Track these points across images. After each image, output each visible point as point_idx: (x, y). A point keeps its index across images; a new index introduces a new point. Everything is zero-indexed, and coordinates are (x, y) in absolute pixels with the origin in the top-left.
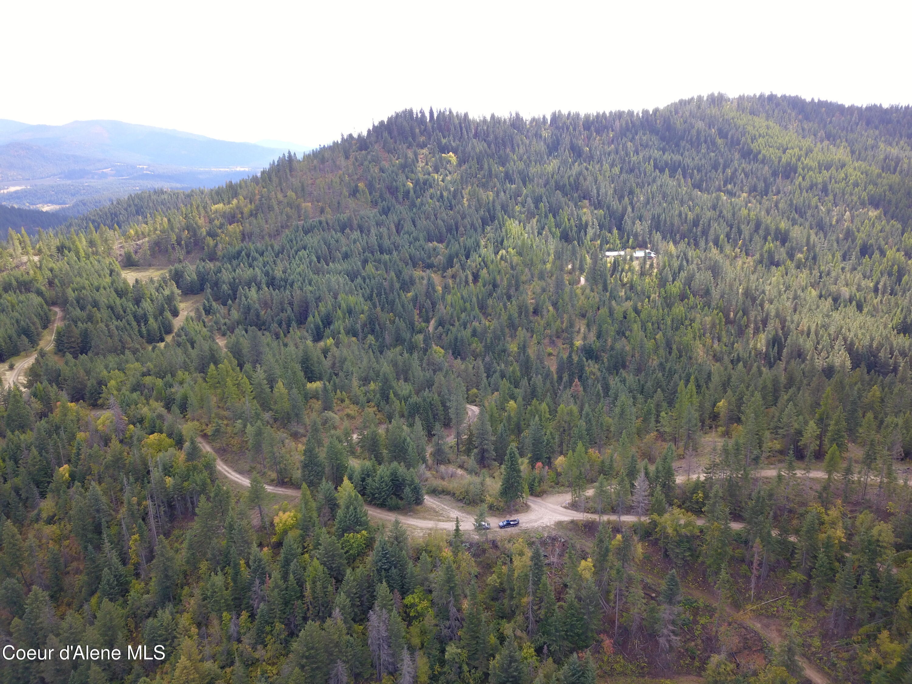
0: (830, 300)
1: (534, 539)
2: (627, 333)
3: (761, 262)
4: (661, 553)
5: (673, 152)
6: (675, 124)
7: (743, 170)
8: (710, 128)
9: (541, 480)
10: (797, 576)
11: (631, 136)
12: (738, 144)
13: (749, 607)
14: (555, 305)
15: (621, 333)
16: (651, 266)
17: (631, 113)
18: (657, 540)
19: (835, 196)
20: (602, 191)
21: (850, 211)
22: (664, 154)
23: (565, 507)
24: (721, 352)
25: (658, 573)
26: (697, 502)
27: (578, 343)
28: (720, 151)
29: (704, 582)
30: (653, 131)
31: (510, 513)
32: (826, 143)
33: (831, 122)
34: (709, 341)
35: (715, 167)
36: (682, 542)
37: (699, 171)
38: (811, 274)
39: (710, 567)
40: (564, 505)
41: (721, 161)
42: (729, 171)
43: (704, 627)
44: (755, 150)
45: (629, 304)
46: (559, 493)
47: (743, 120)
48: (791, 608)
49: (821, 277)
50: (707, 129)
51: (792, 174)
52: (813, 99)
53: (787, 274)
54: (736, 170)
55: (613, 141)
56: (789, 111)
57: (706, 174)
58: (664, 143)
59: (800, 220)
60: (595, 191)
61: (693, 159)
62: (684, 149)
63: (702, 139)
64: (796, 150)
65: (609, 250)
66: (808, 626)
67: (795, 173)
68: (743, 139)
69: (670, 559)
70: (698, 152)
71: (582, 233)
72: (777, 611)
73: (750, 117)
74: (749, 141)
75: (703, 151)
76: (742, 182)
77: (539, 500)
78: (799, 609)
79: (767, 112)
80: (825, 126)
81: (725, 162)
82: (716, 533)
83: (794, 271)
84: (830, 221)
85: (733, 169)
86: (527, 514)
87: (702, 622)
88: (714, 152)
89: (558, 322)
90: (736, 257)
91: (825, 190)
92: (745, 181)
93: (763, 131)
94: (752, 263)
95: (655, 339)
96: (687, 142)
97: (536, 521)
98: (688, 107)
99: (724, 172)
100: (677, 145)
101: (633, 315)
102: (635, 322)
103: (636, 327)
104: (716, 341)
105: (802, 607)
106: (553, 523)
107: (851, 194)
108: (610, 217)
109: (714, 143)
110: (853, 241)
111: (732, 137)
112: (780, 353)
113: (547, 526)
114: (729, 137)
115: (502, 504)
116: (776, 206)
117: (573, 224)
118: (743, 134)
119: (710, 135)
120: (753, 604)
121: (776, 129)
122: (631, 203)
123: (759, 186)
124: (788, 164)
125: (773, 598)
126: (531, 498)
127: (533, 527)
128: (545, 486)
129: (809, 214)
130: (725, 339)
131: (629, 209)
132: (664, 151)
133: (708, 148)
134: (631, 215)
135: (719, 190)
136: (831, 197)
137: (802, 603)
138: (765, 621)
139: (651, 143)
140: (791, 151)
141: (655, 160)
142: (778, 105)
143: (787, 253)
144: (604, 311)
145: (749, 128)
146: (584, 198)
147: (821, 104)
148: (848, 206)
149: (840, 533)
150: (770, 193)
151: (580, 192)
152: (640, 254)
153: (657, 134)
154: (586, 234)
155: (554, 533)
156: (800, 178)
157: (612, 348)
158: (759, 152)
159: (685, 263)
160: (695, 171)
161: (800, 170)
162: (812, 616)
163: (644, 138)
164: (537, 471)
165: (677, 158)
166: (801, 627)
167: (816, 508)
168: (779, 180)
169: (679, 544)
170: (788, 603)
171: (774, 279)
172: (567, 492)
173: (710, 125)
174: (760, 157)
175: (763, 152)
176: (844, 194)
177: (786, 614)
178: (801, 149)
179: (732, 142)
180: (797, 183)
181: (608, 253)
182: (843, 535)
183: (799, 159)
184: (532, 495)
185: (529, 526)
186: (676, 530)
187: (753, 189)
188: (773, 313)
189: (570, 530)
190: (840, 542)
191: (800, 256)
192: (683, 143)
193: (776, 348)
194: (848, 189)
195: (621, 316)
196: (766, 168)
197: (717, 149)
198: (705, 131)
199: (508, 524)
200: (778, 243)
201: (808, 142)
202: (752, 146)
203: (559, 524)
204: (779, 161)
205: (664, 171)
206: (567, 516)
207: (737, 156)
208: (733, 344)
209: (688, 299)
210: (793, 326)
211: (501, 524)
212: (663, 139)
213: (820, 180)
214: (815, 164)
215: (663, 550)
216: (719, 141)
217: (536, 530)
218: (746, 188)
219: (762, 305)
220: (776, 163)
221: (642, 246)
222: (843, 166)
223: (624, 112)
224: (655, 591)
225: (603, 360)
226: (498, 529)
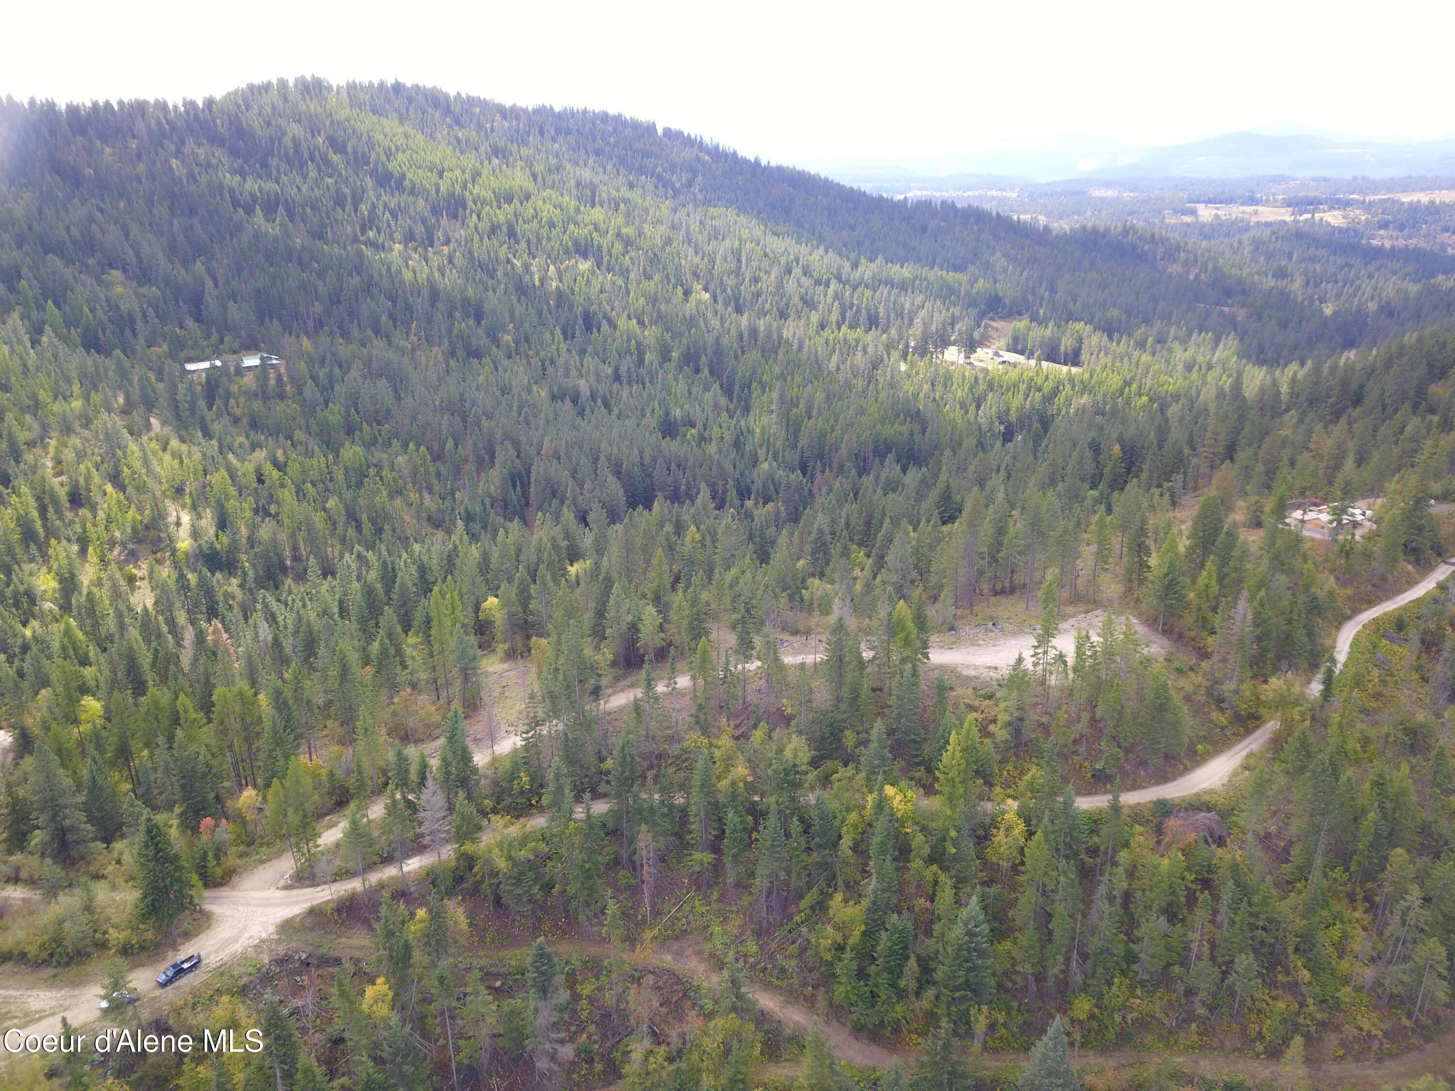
0: (568, 400)
1: (245, 980)
2: (273, 509)
3: (453, 354)
4: (489, 904)
5: (259, 176)
6: (250, 126)
7: (386, 206)
8: (313, 135)
9: (219, 851)
10: (701, 858)
11: (172, 148)
12: (368, 163)
13: (648, 935)
14: (115, 479)
15: (262, 511)
16: (279, 379)
17: (162, 106)
18: (477, 884)
19: (528, 242)
20: (145, 250)
21: (554, 264)
22: (244, 179)
23: (287, 888)
24: (439, 510)
25: (493, 940)
26: (522, 793)
27: (184, 543)
28: (340, 175)
29: (569, 923)
30: (214, 139)
31: (175, 947)
32: (495, 161)
33: (492, 131)
34: (414, 496)
35: (340, 201)
36: (522, 873)
37: (314, 208)
38: (530, 364)
39: (575, 897)
40: (282, 883)
41: (347, 191)
42: (364, 208)
43: (591, 1000)
44: (395, 173)
45: (260, 455)
46: (262, 862)
47: (365, 123)
48: (704, 909)
49: (544, 369)
50: (309, 137)
51: (461, 211)
52: (459, 94)
53: (496, 369)
54: (374, 207)
55: (139, 156)
56: (430, 111)
57: (327, 213)
58: (240, 161)
59: (490, 282)
60: (131, 253)
61: (299, 189)
62: (278, 171)
63: (306, 154)
64: (458, 172)
65: (191, 360)
66: (733, 928)
67: (465, 209)
68: (373, 155)
69: (507, 908)
70: (305, 177)
71: (128, 333)
72: (688, 923)
73: (375, 118)
74: (383, 158)
75: (311, 174)
76: (389, 225)
77: (224, 892)
78: (715, 906)
79: (397, 111)
80: (487, 137)
81: (354, 193)
82: (577, 840)
83: (505, 362)
84: (532, 280)
85: (369, 204)
86: (211, 932)
87: (586, 992)
88: (330, 176)
89: (132, 513)
90: (414, 350)
91: (512, 233)
92: (392, 223)
93: (400, 141)
94: (440, 357)
95: (324, 509)
96: (281, 159)
97: (235, 940)
98: (266, 98)
99: (356, 210)
100: (265, 165)
101: (276, 474)
102: (282, 486)
103: (287, 495)
104: (426, 495)
105: (718, 901)
106: (272, 929)
107: (549, 239)
108: (177, 300)
109: (327, 162)
110: (571, 308)
111: (355, 152)
112: (525, 494)
113: (262, 941)
114: (349, 150)
115: (150, 935)
116: (450, 262)
117: (105, 318)
118: (371, 146)
119: (317, 147)
120: (652, 926)
121: (419, 139)
122: (209, 271)
123: (417, 232)
124: (451, 195)
125: (675, 905)
126: (206, 893)
127: (234, 955)
128: (231, 860)
129: (500, 273)
130: (437, 488)
131: (209, 283)
132: (243, 175)
133: (320, 170)
134: (215, 293)
135: (356, 240)
136: (524, 245)
137: (715, 896)
138: (676, 946)
139: (214, 161)
140: (450, 174)
141: (231, 191)
142: (410, 100)
143: (488, 335)
144: (219, 477)
145: (379, 137)
146: (111, 266)
147: (472, 101)
148: (549, 256)
149: (741, 770)
150: (437, 243)
151: (99, 255)
152: (252, 361)
153: (222, 143)
154: (135, 335)
155: (281, 950)
156: (475, 217)
157: (252, 542)
158: (404, 177)
159: (336, 369)
160: (308, 210)
161: (470, 204)
162: (734, 908)
163: (200, 151)
164: (205, 838)
165: (270, 186)
166: (725, 932)
167: (694, 738)
168: (444, 221)
169: (518, 881)
170: (697, 903)
171: (481, 379)
172: (278, 855)
173: (313, 131)
174: (406, 183)
175: (409, 175)
176: (539, 240)
177: (701, 922)
178: (464, 172)
179: (356, 159)
180: (471, 225)
181: (190, 367)
182: (746, 772)
183: (465, 187)
184: (206, 886)
185: (224, 955)
186: (510, 858)
187: (409, 238)
188: (499, 434)
189: (312, 929)
190: (746, 783)
191: (507, 338)
192: (274, 162)
193: (518, 488)
194: (544, 232)
195: (253, 478)
196: (421, 202)
197: (335, 170)
198: (306, 140)
199: (179, 972)
200: (471, 321)
201: (470, 160)
202: (390, 166)
203: (287, 927)
204: (438, 191)
205: (253, 211)
206: (297, 903)
207: (369, 182)
208: (453, 494)
209: (361, 431)
210: (533, 451)
211: (162, 978)
212: (235, 153)
213: (502, 219)
214: (488, 195)
215: (491, 898)
216: (335, 158)
217: (243, 959)
218: (397, 236)
219: (478, 424)
220: (433, 192)
221: (251, 347)
222: (528, 197)
223: (146, 102)
224: (497, 976)
225: (243, 568)
226: (158, 992)
